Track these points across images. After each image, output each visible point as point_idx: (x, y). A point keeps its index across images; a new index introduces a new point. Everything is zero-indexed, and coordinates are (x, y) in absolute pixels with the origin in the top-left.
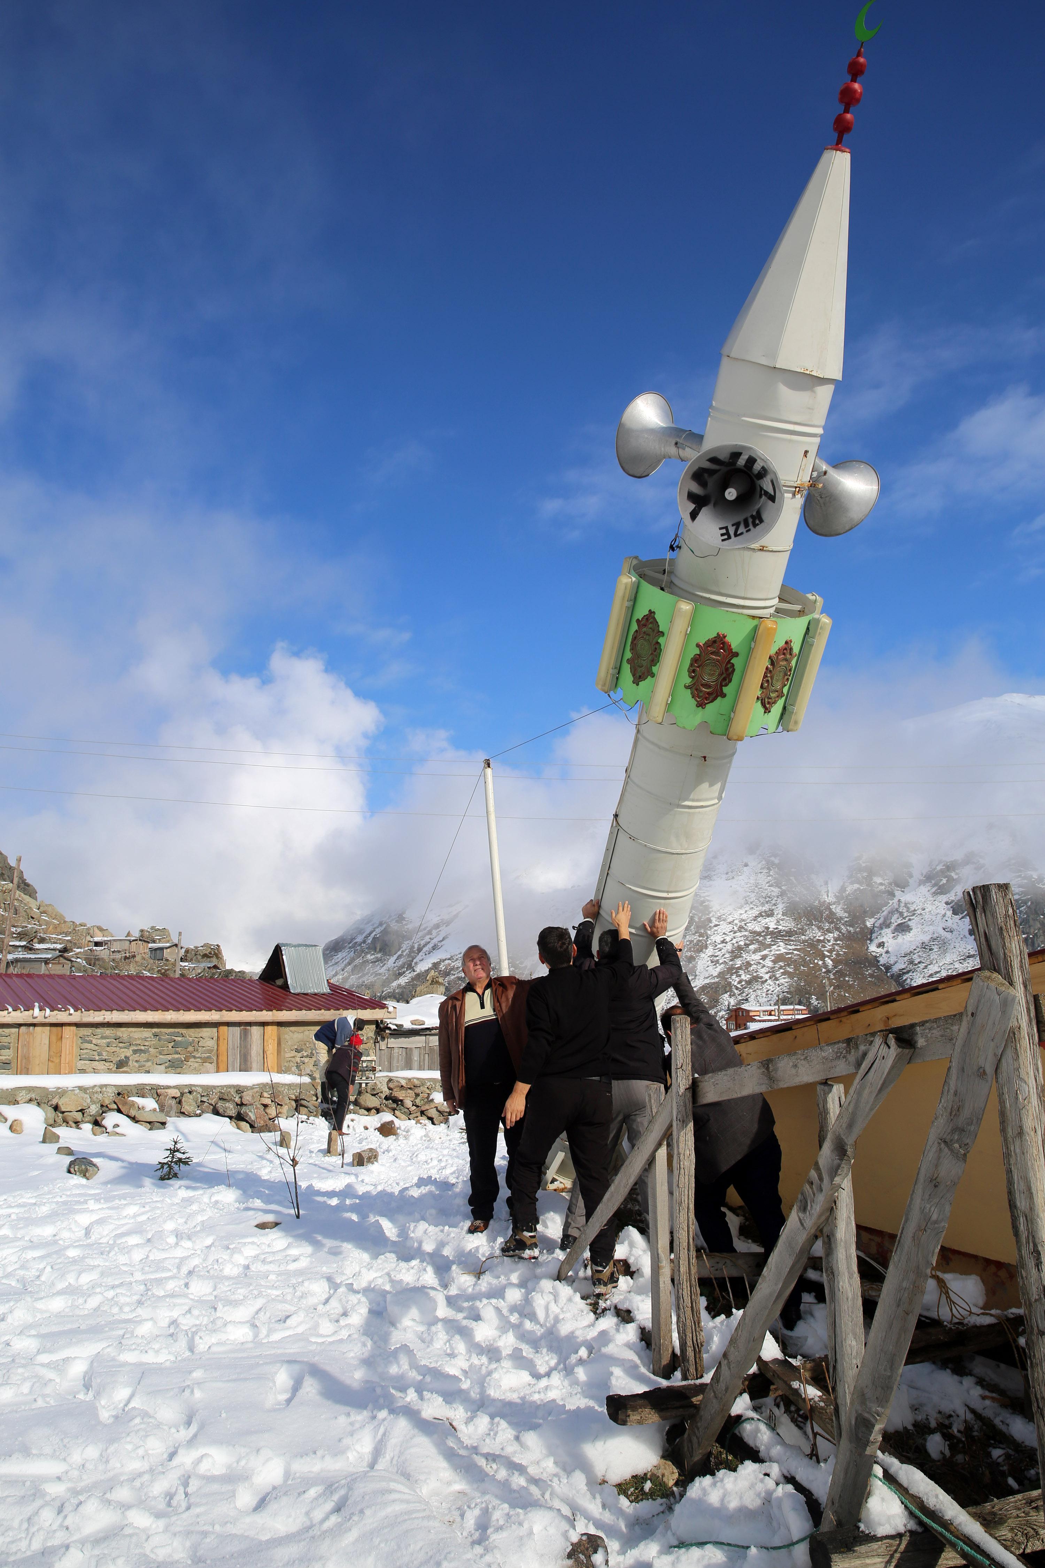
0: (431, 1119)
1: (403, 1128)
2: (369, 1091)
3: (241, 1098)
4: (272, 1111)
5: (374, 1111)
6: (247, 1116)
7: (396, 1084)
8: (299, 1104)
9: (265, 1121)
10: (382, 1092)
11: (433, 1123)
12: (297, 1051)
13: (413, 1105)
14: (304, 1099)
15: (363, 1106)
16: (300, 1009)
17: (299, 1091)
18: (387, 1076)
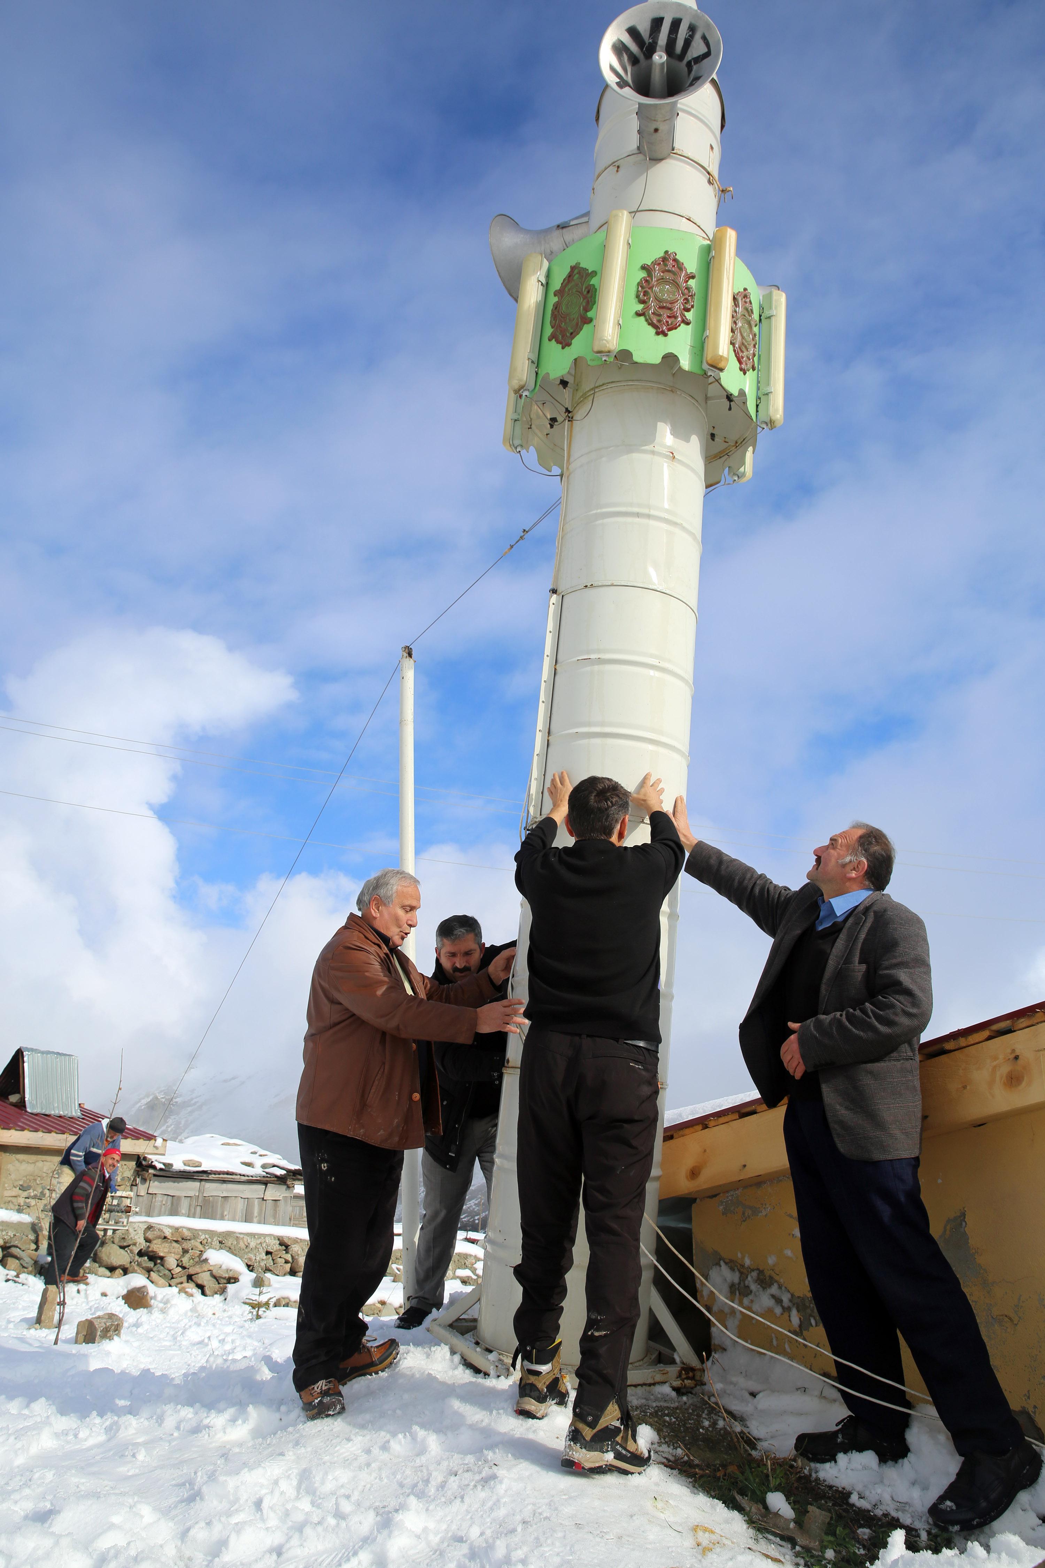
0: (201, 1287)
1: (159, 1297)
2: (116, 1240)
5: (119, 1271)
7: (157, 1233)
8: (7, 1254)
10: (135, 1244)
11: (204, 1293)
12: (23, 1188)
13: (178, 1266)
14: (17, 1247)
15: (105, 1263)
16: (36, 1130)
17: (11, 1234)
18: (145, 1222)
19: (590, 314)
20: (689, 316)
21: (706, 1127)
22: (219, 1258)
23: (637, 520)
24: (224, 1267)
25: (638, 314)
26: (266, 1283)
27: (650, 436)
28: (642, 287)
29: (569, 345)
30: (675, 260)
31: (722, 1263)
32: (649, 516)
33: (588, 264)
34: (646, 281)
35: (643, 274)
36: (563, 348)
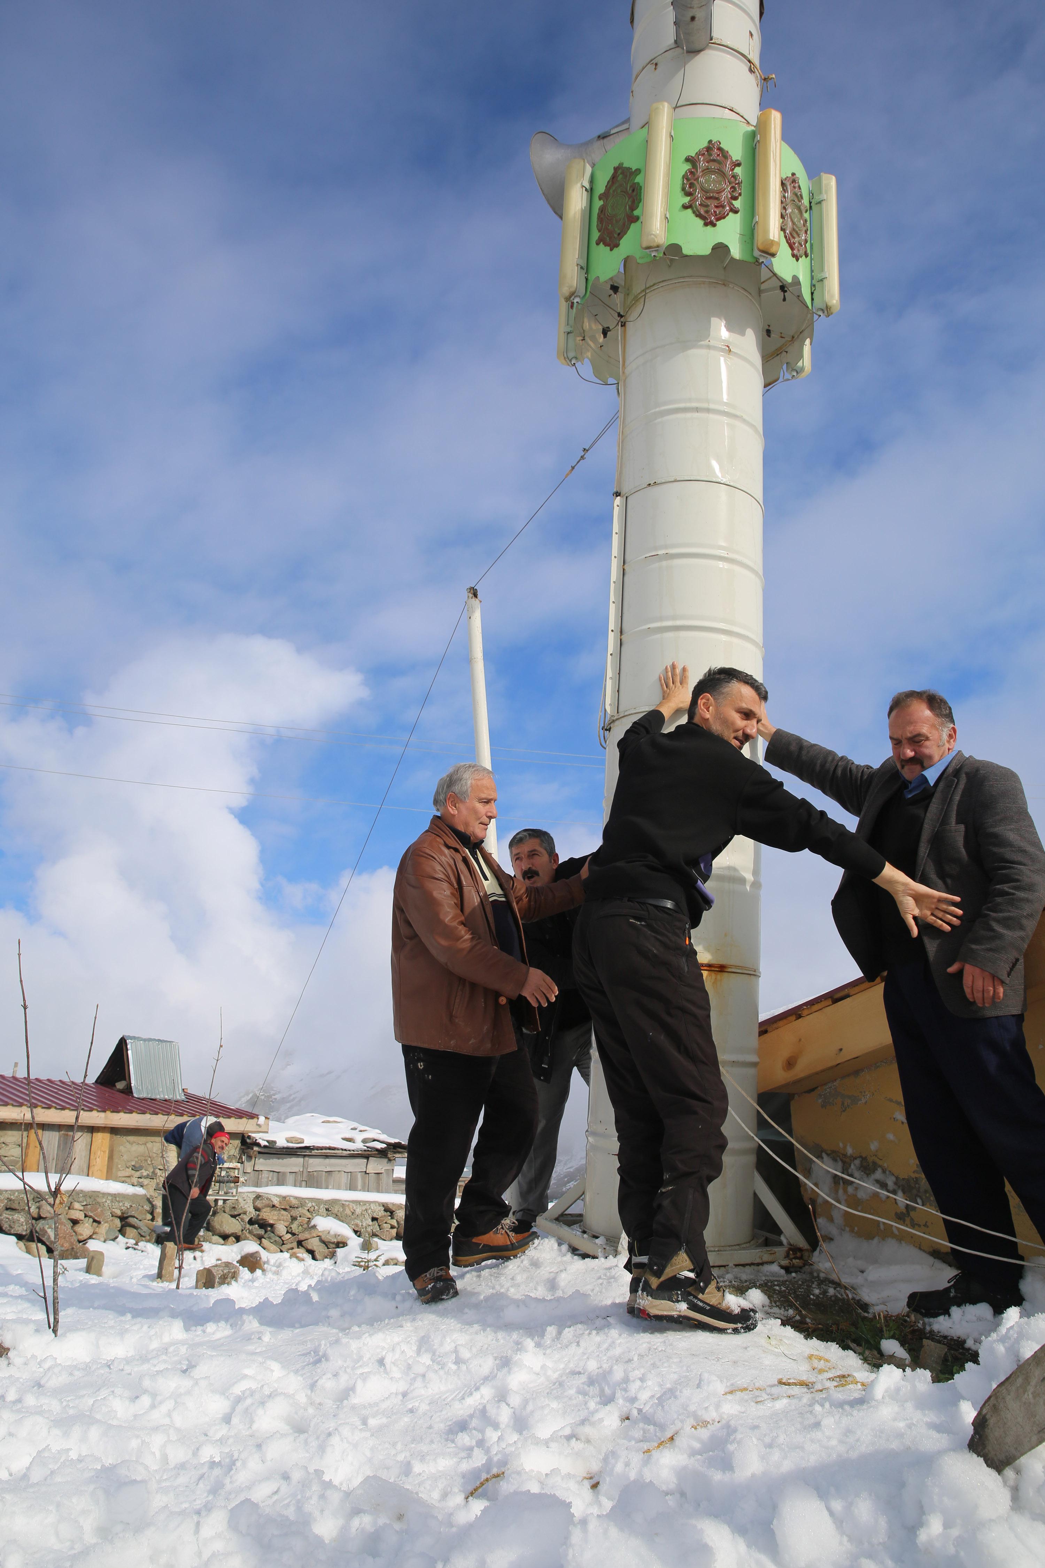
0: (311, 1252)
1: (272, 1262)
2: (227, 1210)
3: (39, 1208)
4: (85, 1229)
5: (232, 1239)
6: (44, 1235)
7: (265, 1202)
8: (125, 1223)
9: (72, 1244)
10: (245, 1213)
11: (314, 1258)
12: (135, 1169)
13: (287, 1232)
14: (134, 1217)
15: (218, 1231)
16: (144, 1113)
17: (128, 1205)
18: (253, 1192)
19: (636, 213)
20: (737, 204)
21: (799, 1017)
22: (326, 1225)
23: (696, 415)
24: (332, 1233)
25: (685, 207)
26: (374, 1246)
27: (704, 332)
28: (688, 180)
29: (617, 245)
30: (720, 149)
31: (824, 1155)
32: (708, 410)
33: (631, 163)
34: (691, 173)
35: (687, 166)
36: (611, 250)
